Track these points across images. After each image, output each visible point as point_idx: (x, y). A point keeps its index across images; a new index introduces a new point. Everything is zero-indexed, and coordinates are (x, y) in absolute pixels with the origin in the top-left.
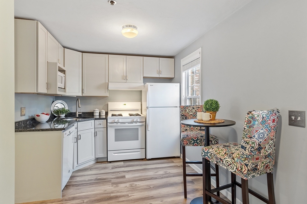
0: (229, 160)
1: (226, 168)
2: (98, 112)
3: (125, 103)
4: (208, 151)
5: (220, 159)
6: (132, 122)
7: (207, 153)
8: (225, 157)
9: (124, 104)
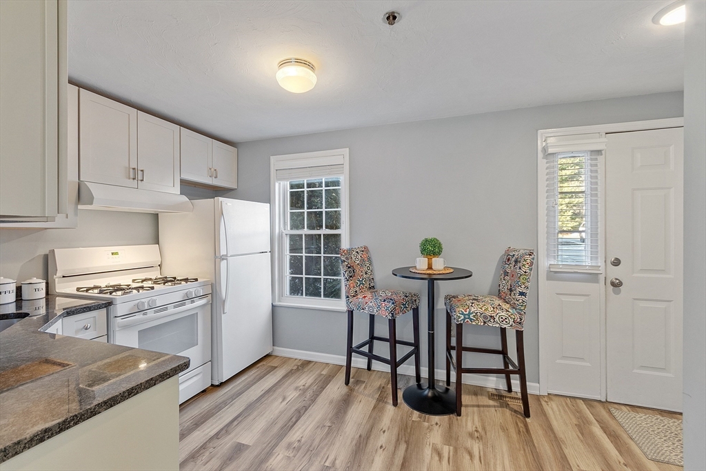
0: (503, 314)
1: (498, 325)
2: (13, 287)
3: (114, 249)
4: (470, 311)
5: (491, 316)
6: (181, 303)
7: (470, 314)
8: (498, 312)
9: (113, 254)
